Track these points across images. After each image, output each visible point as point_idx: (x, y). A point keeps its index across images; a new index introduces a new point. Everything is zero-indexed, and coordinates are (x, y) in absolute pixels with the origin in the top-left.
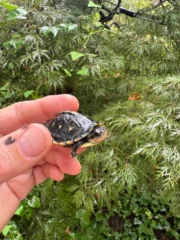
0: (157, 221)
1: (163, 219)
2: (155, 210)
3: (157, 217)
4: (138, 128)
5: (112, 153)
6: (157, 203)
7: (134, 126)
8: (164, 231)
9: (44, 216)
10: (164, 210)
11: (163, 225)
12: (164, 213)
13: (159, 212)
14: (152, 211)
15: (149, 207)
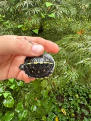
0: (81, 100)
1: (84, 99)
2: (80, 94)
3: (81, 98)
4: (82, 49)
5: (65, 62)
6: (82, 91)
7: (80, 48)
8: (84, 105)
9: (25, 91)
10: (85, 95)
11: (84, 102)
12: (85, 97)
13: (82, 96)
14: (79, 95)
15: (78, 93)
